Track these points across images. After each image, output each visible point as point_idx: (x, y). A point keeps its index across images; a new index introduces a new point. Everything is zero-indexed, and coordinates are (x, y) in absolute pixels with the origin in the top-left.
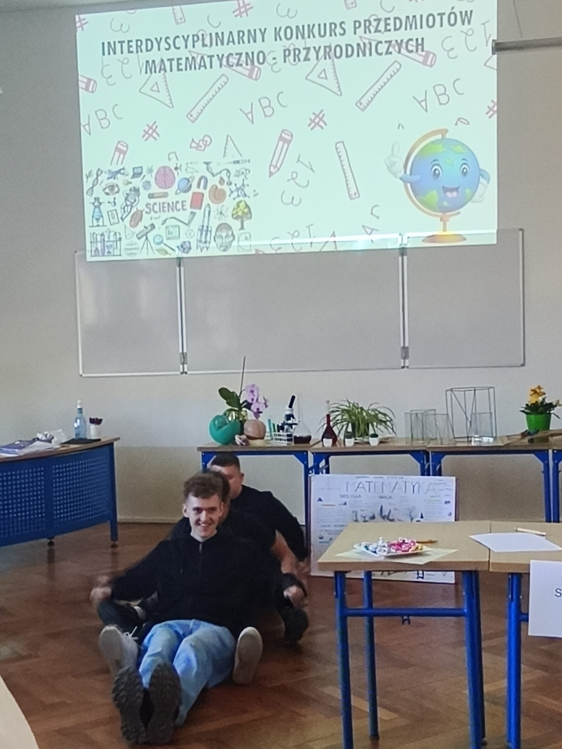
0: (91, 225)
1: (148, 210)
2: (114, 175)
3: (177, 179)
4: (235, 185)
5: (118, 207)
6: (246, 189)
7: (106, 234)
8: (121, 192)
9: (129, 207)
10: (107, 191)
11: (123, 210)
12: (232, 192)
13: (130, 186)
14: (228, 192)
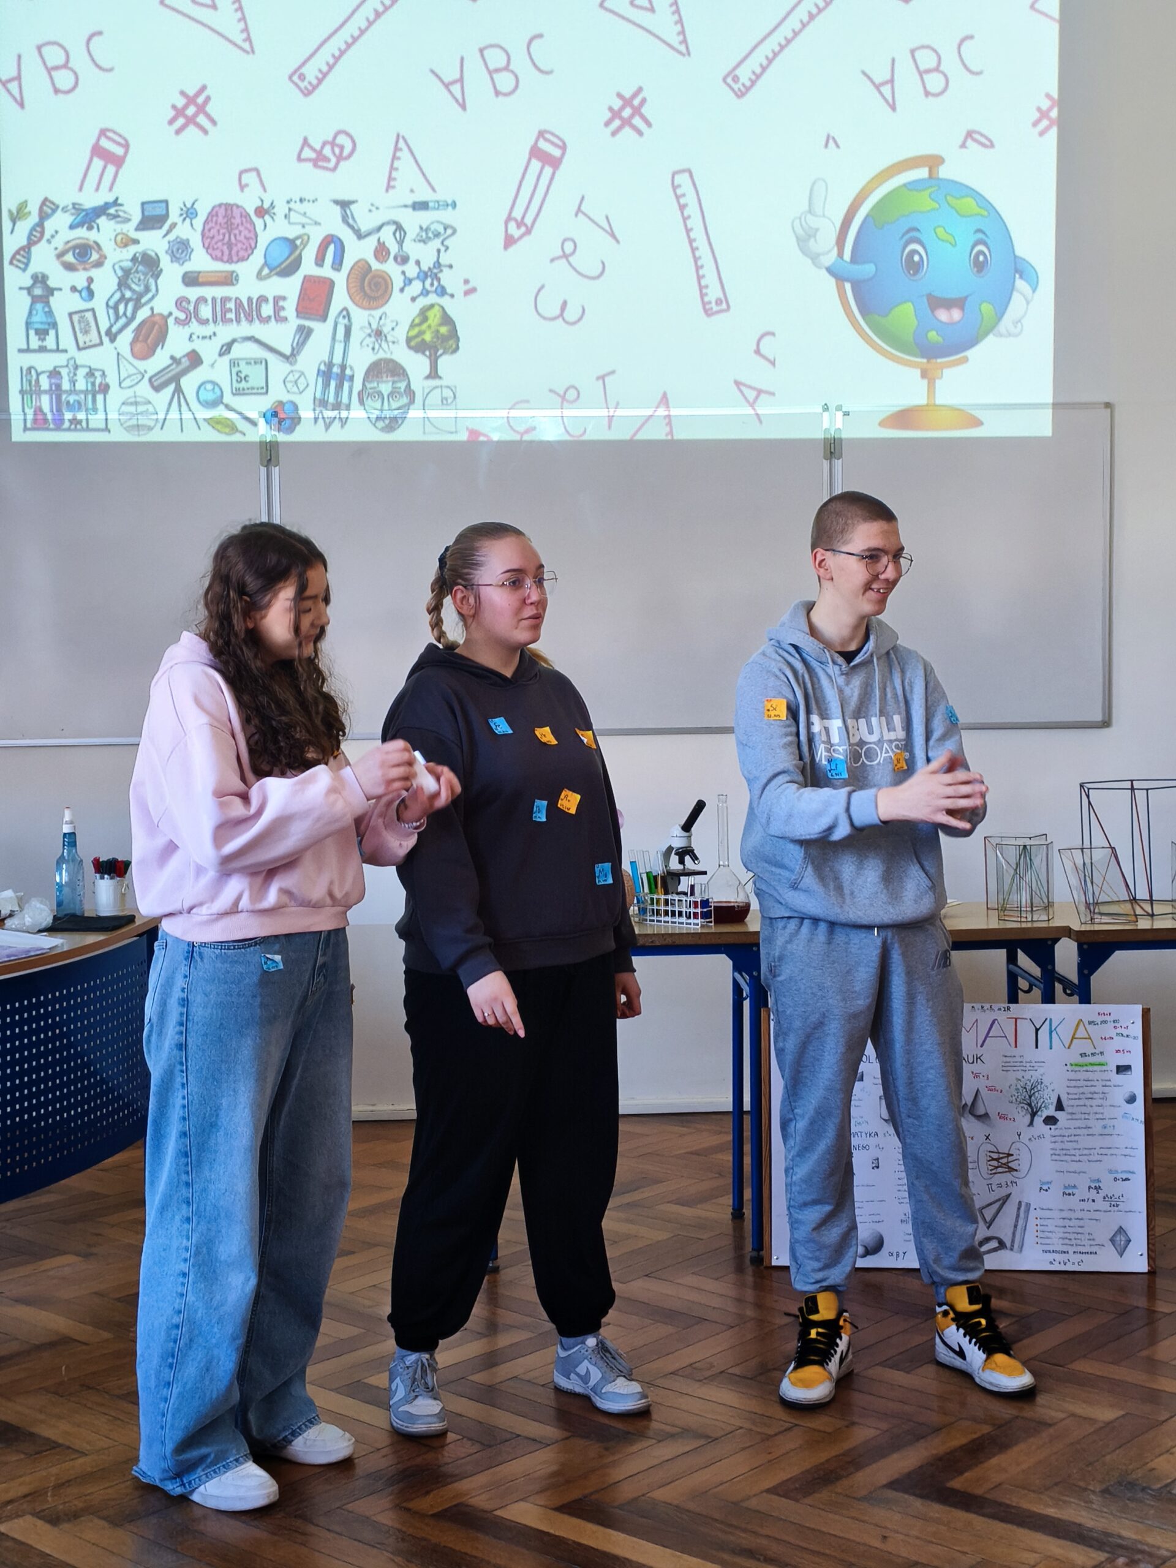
0: (25, 347)
1: (182, 316)
2: (88, 217)
3: (264, 239)
4: (418, 263)
5: (99, 303)
6: (446, 277)
7: (64, 372)
8: (108, 264)
9: (130, 306)
10: (69, 258)
11: (111, 311)
12: (408, 281)
13: (133, 250)
14: (398, 281)
